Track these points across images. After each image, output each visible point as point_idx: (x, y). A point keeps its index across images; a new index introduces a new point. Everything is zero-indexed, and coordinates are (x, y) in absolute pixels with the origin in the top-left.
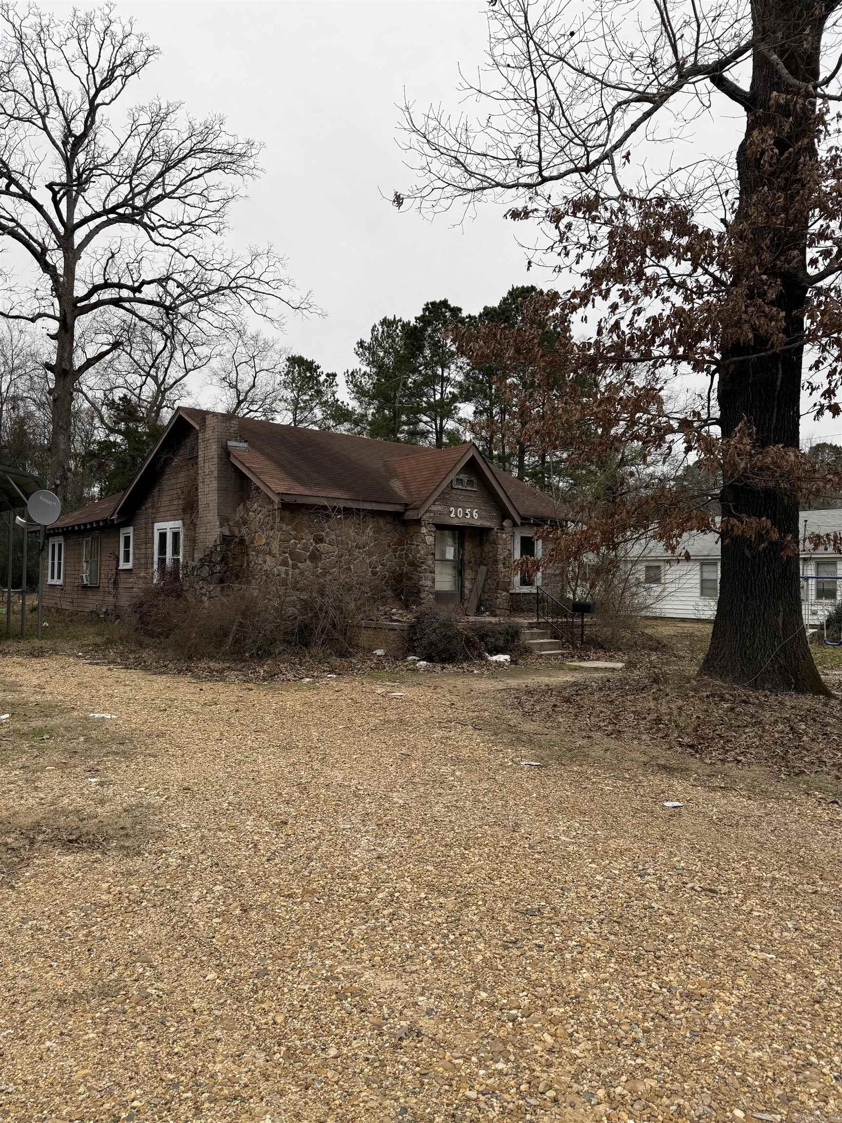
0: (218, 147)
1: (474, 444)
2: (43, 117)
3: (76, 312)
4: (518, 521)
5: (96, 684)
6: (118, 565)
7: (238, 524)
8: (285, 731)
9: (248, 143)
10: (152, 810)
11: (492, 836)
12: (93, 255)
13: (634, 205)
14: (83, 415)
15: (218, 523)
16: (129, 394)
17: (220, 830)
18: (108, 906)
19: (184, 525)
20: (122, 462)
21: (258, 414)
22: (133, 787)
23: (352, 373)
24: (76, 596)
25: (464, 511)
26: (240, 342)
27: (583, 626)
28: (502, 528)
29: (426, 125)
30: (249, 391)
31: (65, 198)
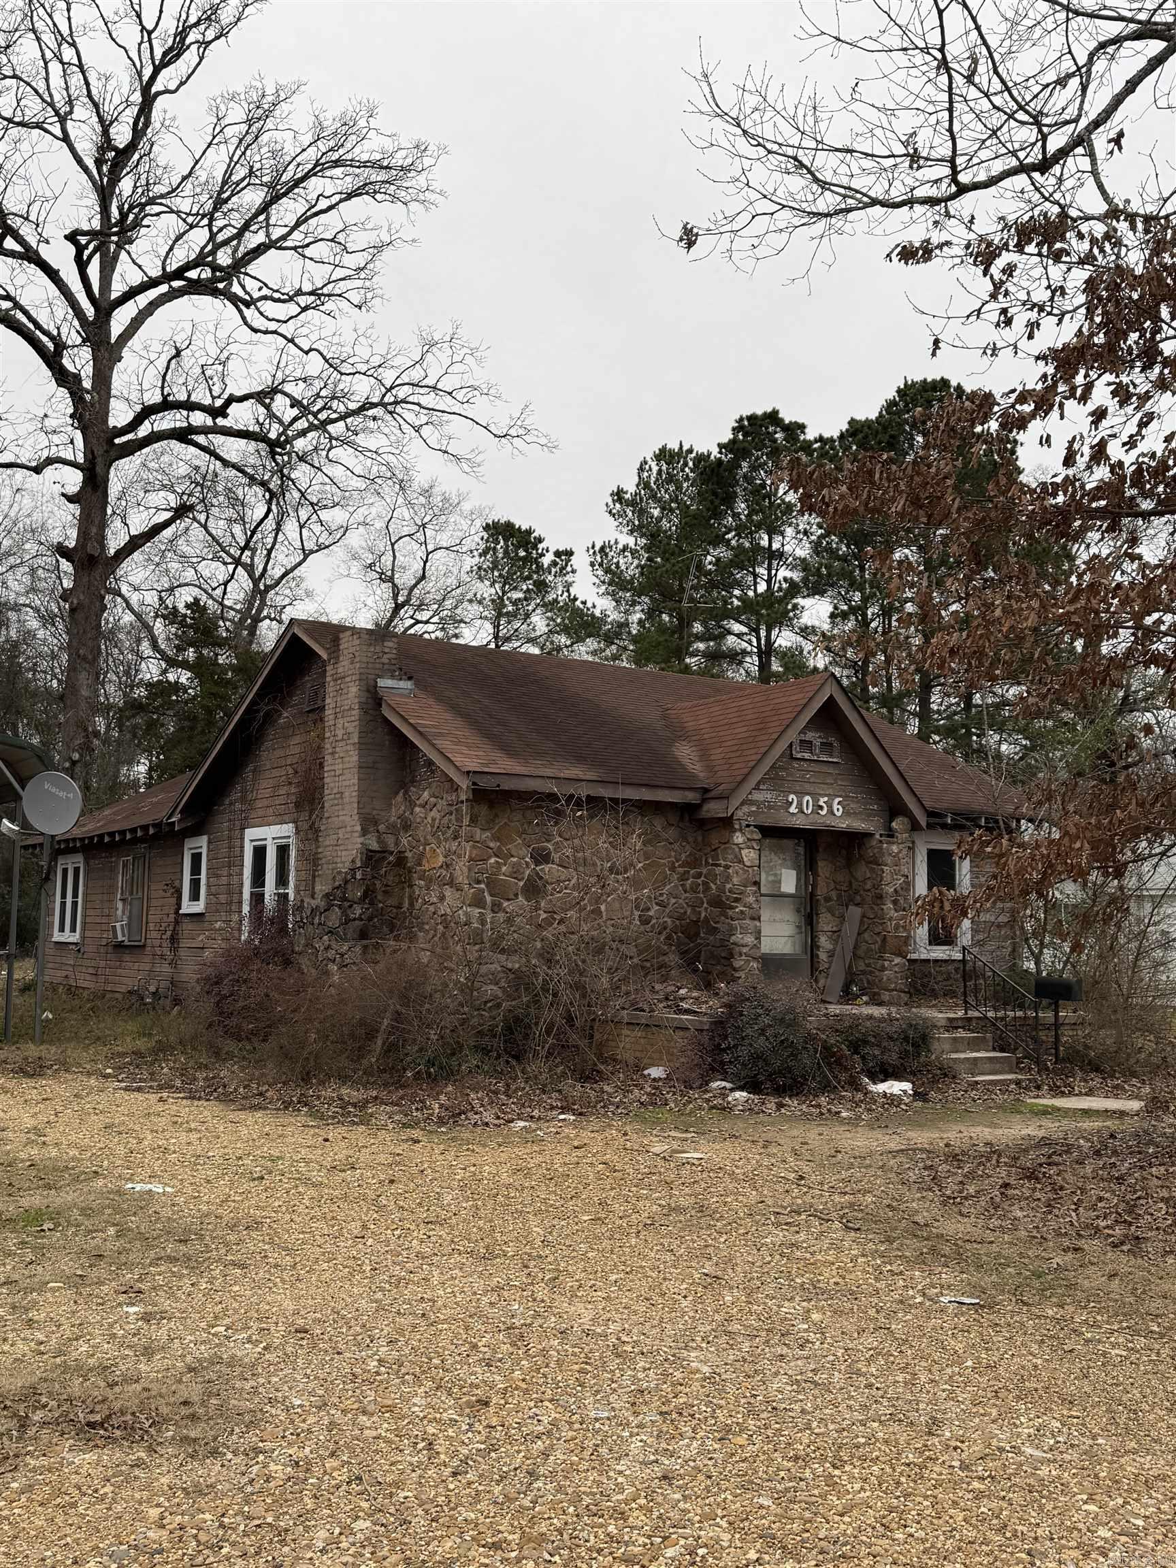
0: (365, 157)
1: (833, 674)
2: (63, 120)
3: (113, 454)
4: (923, 820)
5: (137, 1128)
6: (179, 907)
7: (393, 830)
8: (481, 1223)
9: (417, 147)
10: (238, 1370)
11: (886, 1442)
12: (144, 353)
13: (1133, 228)
14: (122, 636)
15: (358, 828)
16: (204, 597)
17: (364, 1412)
18: (160, 1552)
19: (298, 832)
20: (188, 720)
21: (431, 628)
22: (203, 1325)
23: (602, 549)
24: (102, 964)
25: (816, 801)
26: (400, 500)
27: (1057, 1025)
28: (891, 834)
29: (741, 103)
30: (415, 586)
31: (98, 255)
